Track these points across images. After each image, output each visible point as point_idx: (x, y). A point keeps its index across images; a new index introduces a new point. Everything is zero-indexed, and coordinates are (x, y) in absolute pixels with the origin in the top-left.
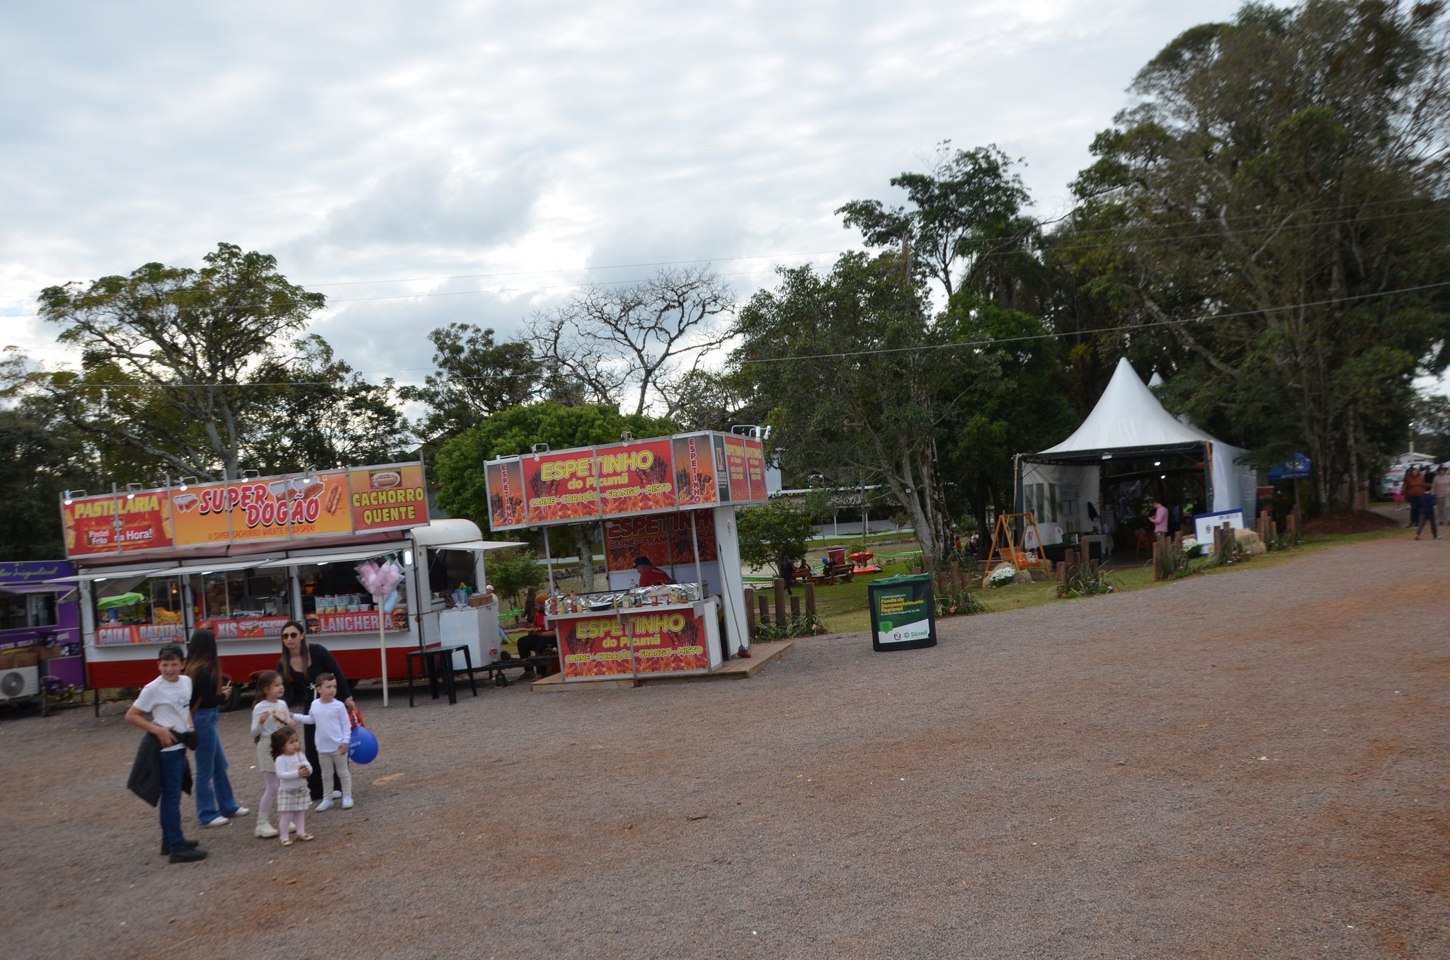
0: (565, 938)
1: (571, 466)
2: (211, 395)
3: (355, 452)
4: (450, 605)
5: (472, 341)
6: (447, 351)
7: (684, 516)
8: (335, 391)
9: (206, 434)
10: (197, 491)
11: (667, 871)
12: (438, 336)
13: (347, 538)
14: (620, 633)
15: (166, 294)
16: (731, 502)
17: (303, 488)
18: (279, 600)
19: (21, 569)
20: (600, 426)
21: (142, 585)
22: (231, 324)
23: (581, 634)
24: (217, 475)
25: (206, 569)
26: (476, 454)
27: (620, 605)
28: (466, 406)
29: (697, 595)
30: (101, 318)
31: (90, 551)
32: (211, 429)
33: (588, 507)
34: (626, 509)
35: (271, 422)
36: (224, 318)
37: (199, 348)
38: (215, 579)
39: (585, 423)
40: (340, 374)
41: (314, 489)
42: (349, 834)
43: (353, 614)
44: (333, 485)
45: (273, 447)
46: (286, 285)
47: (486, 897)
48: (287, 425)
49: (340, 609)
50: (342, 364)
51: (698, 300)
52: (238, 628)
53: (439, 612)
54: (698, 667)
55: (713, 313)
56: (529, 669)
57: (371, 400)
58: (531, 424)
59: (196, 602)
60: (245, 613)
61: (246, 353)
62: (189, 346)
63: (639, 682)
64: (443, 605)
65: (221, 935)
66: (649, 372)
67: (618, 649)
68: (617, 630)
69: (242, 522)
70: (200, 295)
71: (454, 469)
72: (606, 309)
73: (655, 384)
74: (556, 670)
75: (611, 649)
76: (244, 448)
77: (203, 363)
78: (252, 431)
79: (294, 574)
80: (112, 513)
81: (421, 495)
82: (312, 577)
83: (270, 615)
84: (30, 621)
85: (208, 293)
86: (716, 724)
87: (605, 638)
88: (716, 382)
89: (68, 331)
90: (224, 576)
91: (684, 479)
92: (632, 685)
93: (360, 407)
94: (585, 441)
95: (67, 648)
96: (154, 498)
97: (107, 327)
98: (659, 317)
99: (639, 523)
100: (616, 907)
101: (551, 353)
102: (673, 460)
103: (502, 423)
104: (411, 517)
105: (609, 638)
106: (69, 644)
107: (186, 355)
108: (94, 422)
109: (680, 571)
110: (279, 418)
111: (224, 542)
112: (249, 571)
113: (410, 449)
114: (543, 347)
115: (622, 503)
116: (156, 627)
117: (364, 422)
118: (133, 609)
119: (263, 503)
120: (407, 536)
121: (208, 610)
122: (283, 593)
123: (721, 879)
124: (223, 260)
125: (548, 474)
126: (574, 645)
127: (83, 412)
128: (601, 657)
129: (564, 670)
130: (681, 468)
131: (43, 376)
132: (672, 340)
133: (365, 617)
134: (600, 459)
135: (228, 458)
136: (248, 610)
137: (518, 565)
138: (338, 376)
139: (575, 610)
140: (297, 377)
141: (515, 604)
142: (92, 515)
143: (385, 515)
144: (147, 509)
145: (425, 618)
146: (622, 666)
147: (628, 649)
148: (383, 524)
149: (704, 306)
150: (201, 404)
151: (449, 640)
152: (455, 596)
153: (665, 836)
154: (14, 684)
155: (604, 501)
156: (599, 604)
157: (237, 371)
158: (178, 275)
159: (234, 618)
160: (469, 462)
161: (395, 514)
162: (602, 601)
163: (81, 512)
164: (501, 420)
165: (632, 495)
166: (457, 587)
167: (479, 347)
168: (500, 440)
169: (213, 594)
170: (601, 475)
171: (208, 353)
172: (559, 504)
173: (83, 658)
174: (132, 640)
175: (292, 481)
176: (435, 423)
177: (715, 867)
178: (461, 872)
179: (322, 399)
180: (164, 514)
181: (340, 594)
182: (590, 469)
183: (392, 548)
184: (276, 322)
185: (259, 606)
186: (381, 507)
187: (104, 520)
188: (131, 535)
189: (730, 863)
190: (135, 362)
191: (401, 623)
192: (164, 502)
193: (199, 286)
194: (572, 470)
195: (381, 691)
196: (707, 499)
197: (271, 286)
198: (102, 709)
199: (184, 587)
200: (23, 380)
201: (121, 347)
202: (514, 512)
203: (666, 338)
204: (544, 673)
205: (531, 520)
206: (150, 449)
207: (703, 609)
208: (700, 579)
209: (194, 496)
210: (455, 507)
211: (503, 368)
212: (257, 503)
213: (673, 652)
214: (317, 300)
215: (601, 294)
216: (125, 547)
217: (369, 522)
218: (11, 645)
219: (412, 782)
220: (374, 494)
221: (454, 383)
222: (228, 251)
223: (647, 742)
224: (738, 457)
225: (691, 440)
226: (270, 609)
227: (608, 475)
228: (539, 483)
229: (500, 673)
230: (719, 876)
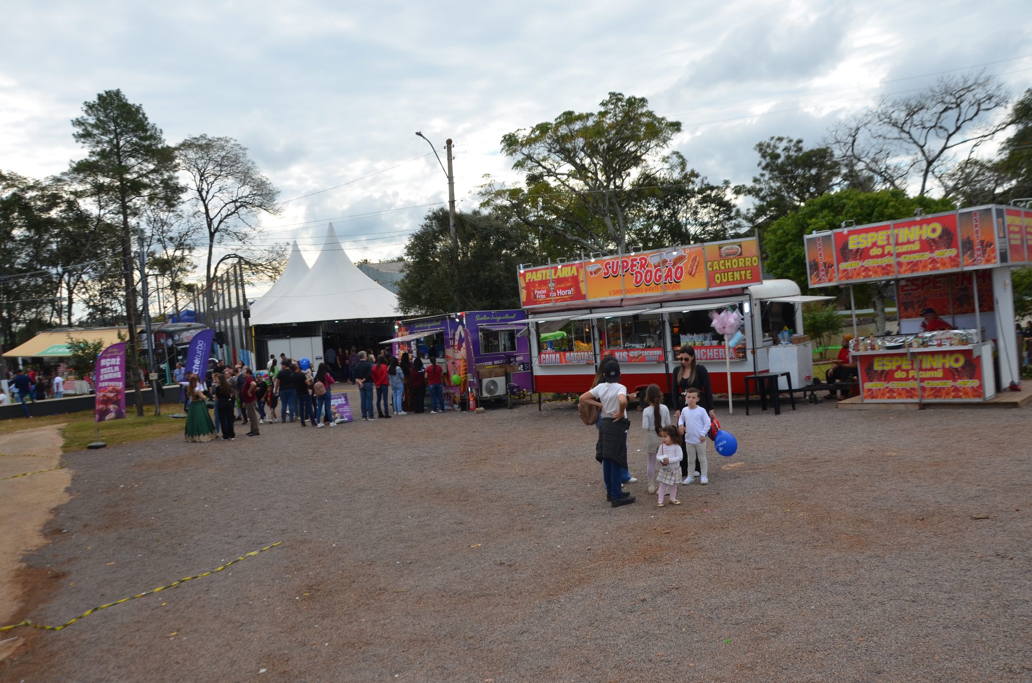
0: (871, 600)
1: (872, 237)
2: (607, 198)
3: (704, 234)
4: (776, 342)
5: (786, 149)
6: (768, 158)
7: (965, 277)
8: (688, 191)
9: (605, 225)
10: (601, 262)
11: (954, 558)
12: (761, 147)
13: (703, 294)
14: (909, 367)
15: (577, 131)
16: (1009, 263)
17: (672, 258)
18: (656, 337)
19: (495, 315)
20: (893, 207)
21: (566, 326)
22: (619, 148)
23: (877, 367)
24: (611, 252)
25: (608, 315)
26: (794, 231)
27: (910, 345)
28: (782, 198)
29: (976, 339)
30: (537, 152)
31: (535, 303)
32: (608, 221)
33: (886, 269)
34: (917, 270)
35: (646, 215)
36: (614, 145)
37: (598, 166)
38: (613, 322)
39: (881, 204)
40: (692, 179)
41: (680, 259)
42: (706, 503)
43: (706, 348)
44: (694, 256)
45: (647, 232)
46: (654, 117)
47: (807, 560)
48: (656, 217)
49: (697, 344)
50: (693, 172)
51: (973, 101)
52: (628, 355)
53: (768, 347)
54: (975, 396)
55: (988, 109)
56: (833, 392)
57: (714, 196)
58: (837, 207)
59: (601, 337)
60: (633, 345)
61: (629, 167)
62: (592, 165)
63: (924, 406)
64: (771, 342)
65: (620, 563)
66: (930, 163)
67: (907, 379)
68: (907, 365)
69: (631, 282)
70: (598, 130)
71: (779, 243)
72: (894, 115)
73: (933, 173)
74: (856, 392)
75: (901, 380)
76: (628, 233)
77: (601, 177)
78: (633, 221)
79: (666, 318)
80: (548, 278)
81: (756, 261)
82: (677, 321)
83: (649, 347)
84: (501, 347)
85: (603, 128)
86: (991, 443)
87: (897, 370)
88: (988, 168)
89: (519, 162)
90: (619, 320)
91: (968, 245)
92: (918, 407)
93: (706, 202)
94: (880, 219)
95: (522, 366)
96: (574, 267)
97: (541, 157)
98: (939, 118)
99: (926, 282)
100: (912, 581)
101: (849, 153)
102: (959, 230)
103: (815, 207)
104: (749, 278)
105: (900, 371)
106: (523, 364)
107: (590, 172)
108: (535, 221)
109: (960, 319)
110: (651, 212)
111: (619, 297)
112: (636, 317)
113: (743, 231)
114: (843, 149)
115: (914, 265)
116: (576, 354)
117: (709, 213)
118: (560, 342)
119: (645, 269)
120: (746, 292)
121: (609, 343)
122: (658, 332)
123: (1005, 571)
124: (612, 104)
125: (853, 244)
126: (871, 375)
127: (528, 214)
128: (893, 385)
129: (863, 394)
130: (966, 236)
131: (504, 192)
132: (950, 136)
133: (715, 350)
134: (896, 231)
135: (618, 240)
136: (635, 343)
137: (823, 314)
138: (690, 181)
139: (873, 348)
140: (662, 183)
141: (820, 343)
142: (536, 280)
143: (730, 277)
144: (570, 275)
145: (758, 351)
146: (910, 393)
147: (915, 379)
148: (728, 283)
149: (979, 105)
150: (601, 205)
151: (775, 369)
152: (780, 336)
153: (952, 530)
154: (492, 387)
155: (900, 264)
156: (893, 344)
157: (623, 180)
158: (584, 118)
159: (626, 349)
160: (790, 237)
161: (737, 276)
162: (895, 342)
163: (530, 277)
164: (814, 205)
165: (922, 259)
166: (782, 330)
167: (792, 153)
168: (814, 220)
169: (611, 332)
170: (897, 244)
171: (605, 170)
172: (863, 266)
173: (532, 372)
174: (561, 362)
175: (665, 254)
176: (760, 211)
177: (998, 560)
178: (789, 538)
179: (680, 197)
180: (581, 278)
181: (698, 333)
182: (888, 239)
183: (735, 301)
184: (648, 144)
185: (642, 341)
186: (727, 271)
187: (544, 283)
188: (560, 292)
189: (1011, 559)
190: (559, 179)
191: (741, 355)
192: (580, 270)
193: (598, 124)
194: (874, 240)
195: (728, 402)
196: (988, 261)
197: (644, 120)
198: (543, 405)
199: (593, 327)
200: (493, 195)
201: (550, 169)
202: (827, 273)
203: (946, 134)
204: (846, 395)
205: (840, 279)
206: (569, 236)
207: (981, 350)
208: (979, 325)
209: (599, 266)
210: (779, 271)
211: (810, 168)
212: (641, 269)
213: (953, 384)
214: (676, 126)
215: (889, 104)
216: (556, 301)
217: (718, 282)
218: (490, 363)
219: (750, 469)
220: (722, 262)
221: (774, 181)
222: (616, 98)
223: (933, 453)
224: (1016, 226)
225: (975, 213)
226: (650, 343)
227: (903, 244)
228: (847, 251)
229: (812, 394)
230: (1002, 568)
